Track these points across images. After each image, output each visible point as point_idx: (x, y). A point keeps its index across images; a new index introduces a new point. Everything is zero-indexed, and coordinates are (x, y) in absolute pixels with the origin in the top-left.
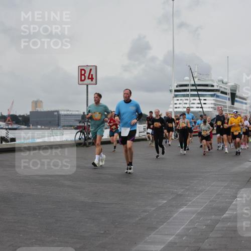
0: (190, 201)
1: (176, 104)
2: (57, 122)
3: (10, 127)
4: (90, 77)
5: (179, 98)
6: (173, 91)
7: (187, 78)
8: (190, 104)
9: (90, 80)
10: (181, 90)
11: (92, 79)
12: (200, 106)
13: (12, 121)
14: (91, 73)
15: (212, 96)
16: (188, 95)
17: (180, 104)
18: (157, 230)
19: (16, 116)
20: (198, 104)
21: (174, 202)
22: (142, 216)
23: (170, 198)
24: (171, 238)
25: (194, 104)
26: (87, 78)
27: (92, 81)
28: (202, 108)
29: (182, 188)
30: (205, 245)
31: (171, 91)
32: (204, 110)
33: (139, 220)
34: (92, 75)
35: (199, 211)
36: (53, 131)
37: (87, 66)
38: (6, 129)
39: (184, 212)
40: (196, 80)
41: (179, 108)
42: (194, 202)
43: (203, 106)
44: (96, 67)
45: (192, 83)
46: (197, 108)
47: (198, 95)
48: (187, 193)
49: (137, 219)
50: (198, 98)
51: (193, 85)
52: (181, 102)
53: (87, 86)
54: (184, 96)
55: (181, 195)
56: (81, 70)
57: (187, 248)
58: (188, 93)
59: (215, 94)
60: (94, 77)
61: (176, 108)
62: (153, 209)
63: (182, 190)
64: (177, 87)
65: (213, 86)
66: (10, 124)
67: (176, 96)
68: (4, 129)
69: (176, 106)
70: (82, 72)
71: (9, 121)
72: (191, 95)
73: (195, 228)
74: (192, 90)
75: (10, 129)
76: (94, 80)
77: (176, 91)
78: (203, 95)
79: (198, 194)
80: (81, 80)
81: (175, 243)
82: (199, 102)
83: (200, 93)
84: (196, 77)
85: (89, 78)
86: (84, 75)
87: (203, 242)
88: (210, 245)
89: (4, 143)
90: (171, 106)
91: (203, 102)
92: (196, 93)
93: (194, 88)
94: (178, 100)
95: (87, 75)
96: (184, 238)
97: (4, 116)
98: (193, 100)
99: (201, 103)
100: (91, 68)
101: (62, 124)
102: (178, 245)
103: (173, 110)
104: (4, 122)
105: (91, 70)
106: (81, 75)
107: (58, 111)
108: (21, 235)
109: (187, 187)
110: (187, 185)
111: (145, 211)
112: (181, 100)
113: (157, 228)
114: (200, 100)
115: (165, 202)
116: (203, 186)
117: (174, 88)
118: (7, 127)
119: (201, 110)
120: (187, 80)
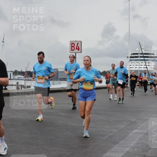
0: (139, 126)
1: (131, 65)
2: (56, 76)
3: (27, 79)
4: (78, 48)
5: (133, 62)
6: (129, 57)
7: (138, 49)
8: (139, 66)
9: (78, 50)
10: (134, 57)
11: (79, 49)
12: (145, 67)
13: (28, 75)
14: (78, 46)
15: (153, 61)
16: (138, 60)
17: (133, 65)
18: (119, 144)
19: (30, 72)
20: (144, 65)
21: (129, 127)
22: (110, 135)
23: (127, 124)
24: (127, 149)
25: (142, 65)
26: (75, 49)
27: (79, 50)
28: (147, 68)
29: (135, 118)
30: (149, 154)
31: (128, 57)
32: (148, 69)
33: (108, 137)
34: (79, 47)
35: (145, 132)
36: (54, 81)
37: (76, 41)
38: (25, 80)
39: (136, 133)
40: (143, 50)
41: (132, 68)
42: (141, 127)
43: (148, 67)
44: (81, 42)
45: (141, 52)
46: (144, 68)
47: (144, 60)
48: (138, 121)
49: (107, 137)
50: (144, 62)
51: (141, 54)
52: (134, 64)
53: (76, 53)
54: (136, 60)
55: (134, 122)
56: (72, 44)
57: (137, 155)
58: (138, 59)
59: (155, 59)
60: (80, 48)
61: (131, 68)
62: (117, 131)
63: (135, 119)
64: (131, 54)
65: (153, 54)
66: (26, 77)
67: (131, 60)
68: (23, 80)
69: (131, 67)
70: (72, 45)
71: (26, 75)
72: (140, 60)
73: (143, 143)
74: (140, 57)
75: (27, 80)
76: (80, 50)
77: (131, 57)
78: (147, 60)
79: (145, 122)
80: (72, 50)
81: (130, 152)
82: (145, 64)
83: (145, 59)
84: (143, 49)
85: (76, 49)
86: (74, 47)
87: (147, 152)
88: (152, 154)
89: (23, 89)
90: (128, 67)
91: (147, 64)
92: (143, 59)
93: (142, 55)
94: (132, 63)
95: (75, 47)
96: (135, 149)
97: (23, 72)
98: (142, 63)
99: (146, 65)
100: (78, 42)
101: (59, 78)
102: (132, 153)
103: (129, 69)
104: (23, 76)
105: (78, 43)
106: (72, 47)
107: (57, 69)
108: (34, 147)
109: (138, 117)
110: (137, 116)
111: (111, 132)
112: (134, 63)
113: (119, 143)
114: (145, 63)
115: (124, 126)
116: (148, 117)
117: (130, 55)
118: (25, 79)
119: (146, 69)
120: (138, 50)
